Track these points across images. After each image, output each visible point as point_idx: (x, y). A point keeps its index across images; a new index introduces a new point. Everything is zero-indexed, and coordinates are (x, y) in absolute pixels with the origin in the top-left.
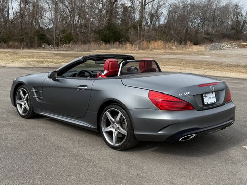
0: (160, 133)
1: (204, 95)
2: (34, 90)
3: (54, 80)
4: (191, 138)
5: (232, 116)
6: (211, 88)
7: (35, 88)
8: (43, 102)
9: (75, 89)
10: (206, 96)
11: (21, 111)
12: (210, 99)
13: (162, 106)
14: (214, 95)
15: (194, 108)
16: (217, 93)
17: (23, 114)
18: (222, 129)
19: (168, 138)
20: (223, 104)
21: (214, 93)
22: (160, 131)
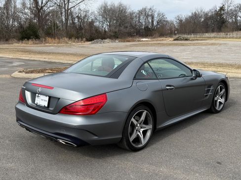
1: (37, 95)
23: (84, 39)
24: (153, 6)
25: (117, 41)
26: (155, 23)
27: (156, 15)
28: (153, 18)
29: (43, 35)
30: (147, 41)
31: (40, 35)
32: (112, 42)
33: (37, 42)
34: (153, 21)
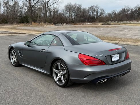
0: (85, 78)
1: (112, 56)
2: (19, 52)
3: (28, 46)
4: (104, 81)
5: (129, 68)
6: (117, 51)
7: (19, 50)
8: (23, 58)
9: (39, 51)
10: (113, 56)
11: (13, 63)
12: (116, 58)
13: (86, 63)
14: (118, 55)
15: (105, 64)
16: (120, 54)
17: (14, 64)
18: (123, 75)
19: (90, 82)
20: (124, 61)
21: (118, 54)
22: (85, 77)
23: (53, 23)
24: (98, 5)
25: (70, 25)
26: (99, 15)
27: (99, 10)
28: (97, 12)
29: (31, 21)
30: (90, 25)
31: (29, 21)
32: (67, 25)
33: (27, 24)
34: (97, 14)
